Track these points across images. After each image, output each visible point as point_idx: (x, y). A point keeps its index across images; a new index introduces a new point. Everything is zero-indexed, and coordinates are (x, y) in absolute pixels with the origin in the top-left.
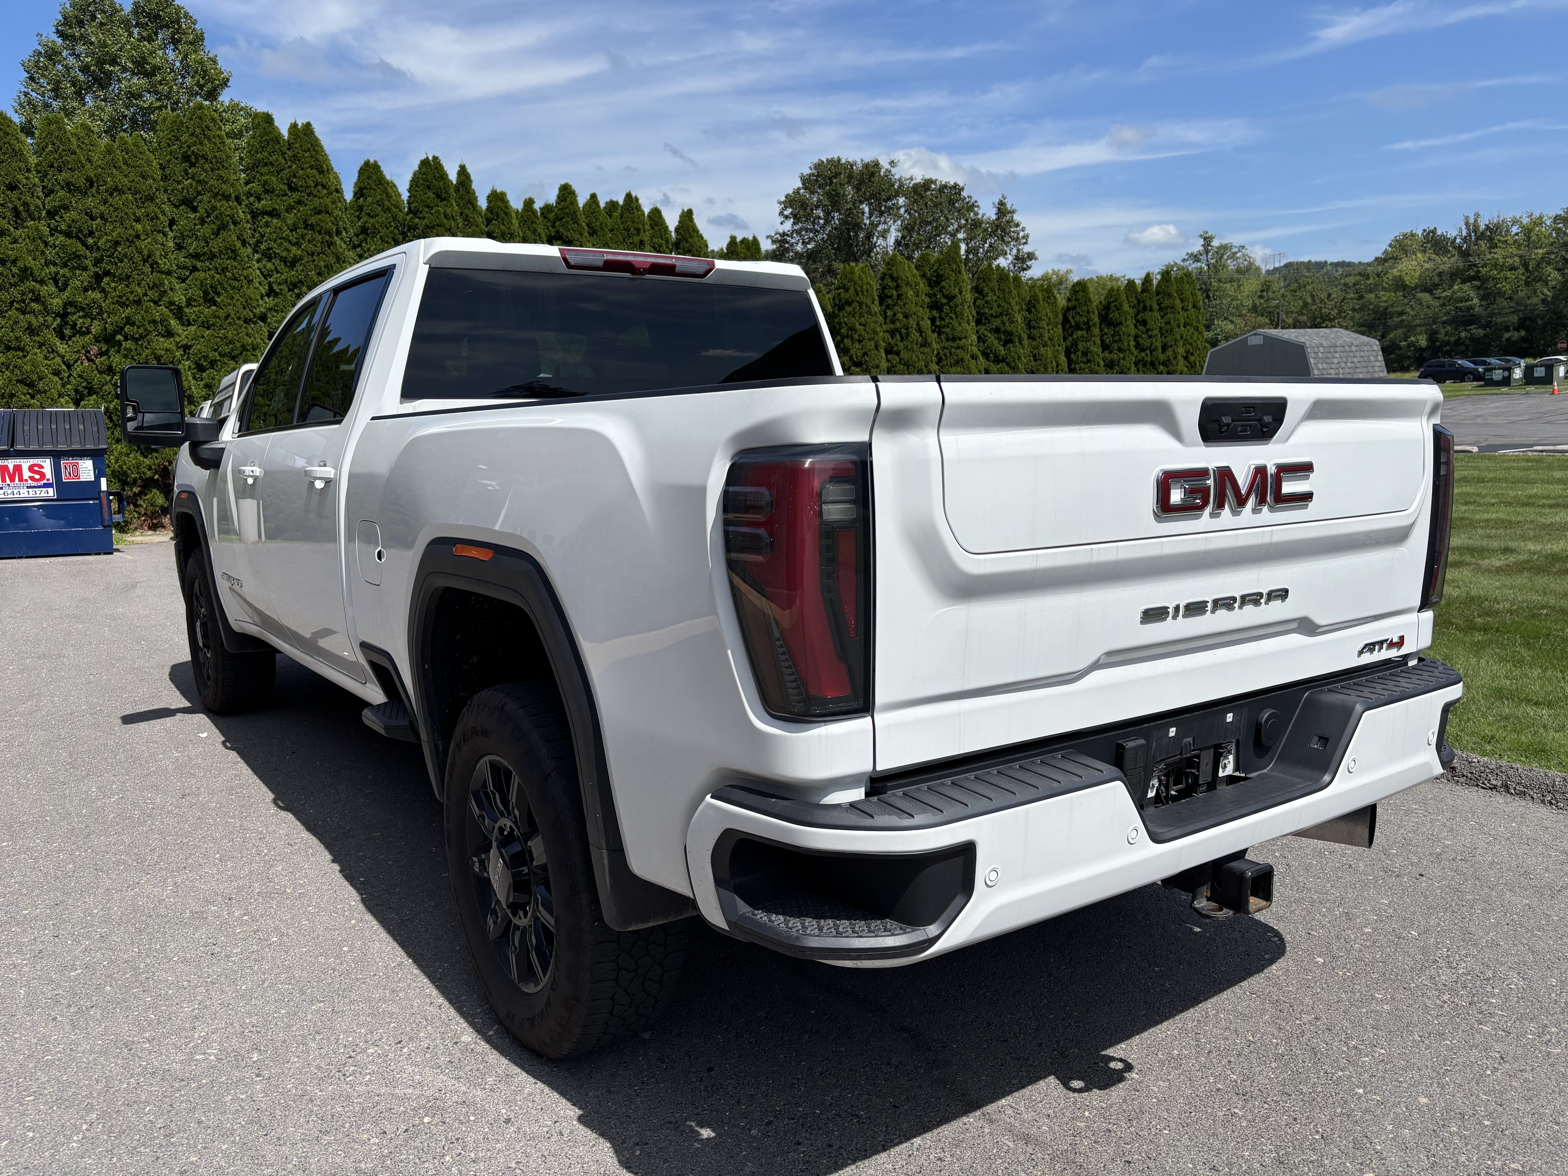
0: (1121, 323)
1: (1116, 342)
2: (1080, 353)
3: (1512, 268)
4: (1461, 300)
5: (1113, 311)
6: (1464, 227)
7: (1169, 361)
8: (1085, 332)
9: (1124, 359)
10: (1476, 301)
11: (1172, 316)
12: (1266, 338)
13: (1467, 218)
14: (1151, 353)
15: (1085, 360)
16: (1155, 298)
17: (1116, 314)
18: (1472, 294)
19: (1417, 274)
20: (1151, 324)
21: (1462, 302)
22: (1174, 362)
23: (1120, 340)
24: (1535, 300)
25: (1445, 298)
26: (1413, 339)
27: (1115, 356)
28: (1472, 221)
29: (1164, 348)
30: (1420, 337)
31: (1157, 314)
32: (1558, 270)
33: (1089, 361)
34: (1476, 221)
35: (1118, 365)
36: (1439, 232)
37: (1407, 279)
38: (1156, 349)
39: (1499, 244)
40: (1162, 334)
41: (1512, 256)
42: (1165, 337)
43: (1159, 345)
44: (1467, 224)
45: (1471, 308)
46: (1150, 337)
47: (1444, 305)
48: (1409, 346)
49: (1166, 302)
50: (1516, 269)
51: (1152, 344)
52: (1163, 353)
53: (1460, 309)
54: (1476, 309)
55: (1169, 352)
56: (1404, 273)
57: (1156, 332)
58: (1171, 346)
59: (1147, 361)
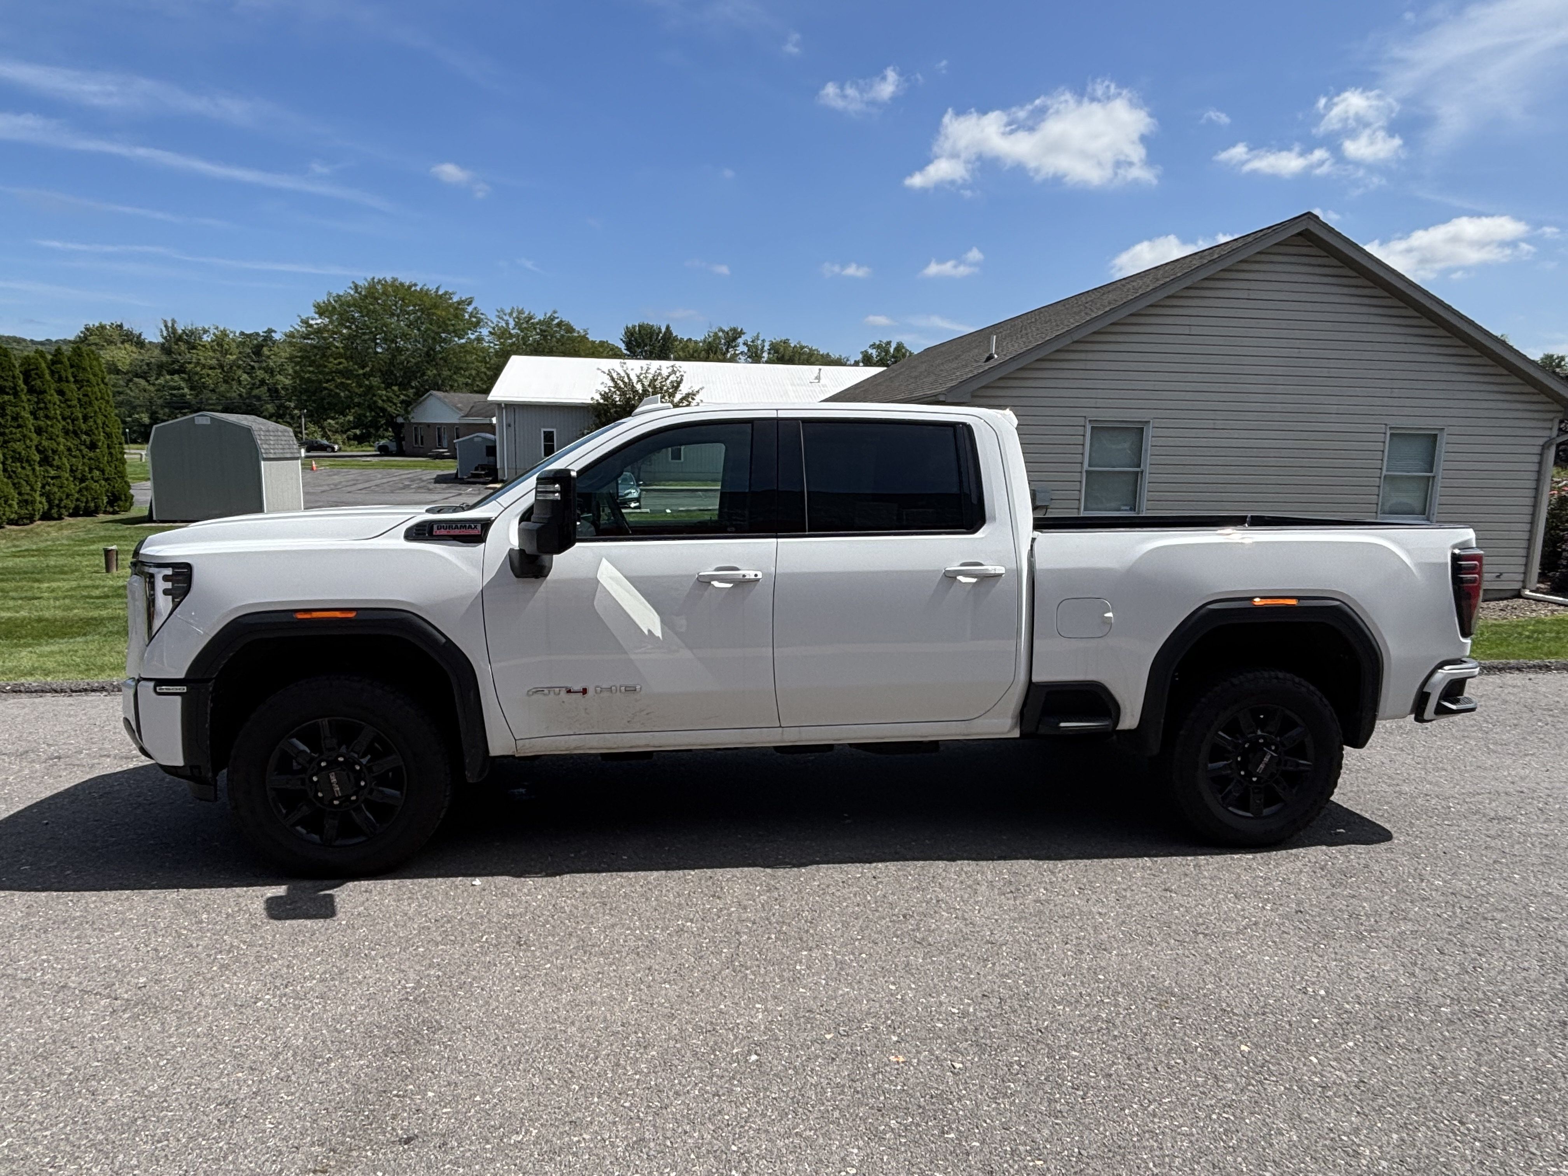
0: (45, 392)
1: (41, 409)
2: (9, 418)
3: (212, 368)
4: (174, 388)
5: (35, 379)
6: (164, 329)
7: (91, 430)
8: (12, 397)
9: (52, 426)
10: (186, 390)
11: (89, 389)
12: (212, 419)
13: (165, 322)
14: (73, 423)
15: (15, 424)
16: (70, 371)
17: (38, 382)
18: (183, 384)
19: (128, 362)
20: (69, 394)
21: (175, 389)
22: (96, 432)
23: (46, 408)
24: (234, 395)
25: (160, 384)
26: (137, 416)
27: (42, 423)
28: (170, 325)
29: (85, 418)
30: (143, 415)
31: (73, 386)
32: (248, 373)
33: (19, 426)
34: (173, 325)
35: (46, 432)
36: (125, 328)
37: (119, 364)
38: (77, 419)
39: (199, 347)
40: (81, 405)
41: (212, 358)
42: (85, 409)
43: (80, 415)
44: (166, 326)
45: (184, 395)
46: (69, 407)
47: (158, 390)
48: (133, 421)
49: (81, 376)
50: (214, 368)
51: (72, 414)
52: (84, 423)
53: (174, 395)
54: (188, 397)
55: (91, 422)
56: (116, 360)
57: (75, 402)
58: (91, 417)
59: (69, 430)
